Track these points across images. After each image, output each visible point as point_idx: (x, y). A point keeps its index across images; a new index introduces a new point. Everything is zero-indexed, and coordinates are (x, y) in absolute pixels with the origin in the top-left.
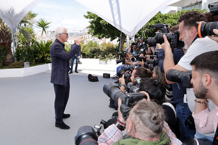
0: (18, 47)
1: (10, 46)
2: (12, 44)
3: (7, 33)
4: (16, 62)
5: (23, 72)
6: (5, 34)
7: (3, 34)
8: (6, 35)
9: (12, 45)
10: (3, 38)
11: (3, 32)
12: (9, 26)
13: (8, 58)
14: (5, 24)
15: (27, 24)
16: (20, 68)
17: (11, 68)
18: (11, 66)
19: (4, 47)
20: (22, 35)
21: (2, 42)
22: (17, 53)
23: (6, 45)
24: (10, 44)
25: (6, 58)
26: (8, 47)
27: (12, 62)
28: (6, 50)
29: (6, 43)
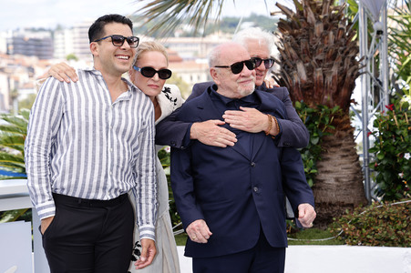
1: (347, 102)
2: (360, 92)
3: (332, 22)
4: (376, 202)
6: (319, 28)
7: (310, 28)
8: (323, 37)
9: (357, 95)
10: (311, 52)
11: (311, 16)
13: (330, 179)
17: (344, 239)
18: (348, 228)
19: (312, 108)
21: (304, 77)
22: (383, 149)
23: (321, 96)
24: (343, 92)
25: (322, 176)
26: (336, 108)
27: (351, 205)
28: (321, 126)
29: (322, 86)
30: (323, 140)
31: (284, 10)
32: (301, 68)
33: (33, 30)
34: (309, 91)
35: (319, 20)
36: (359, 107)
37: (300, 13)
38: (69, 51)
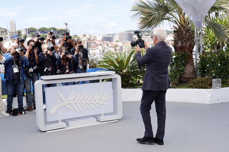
0: (203, 52)
1: (192, 51)
3: (188, 31)
4: (199, 78)
5: (209, 95)
6: (184, 32)
7: (182, 32)
8: (185, 34)
9: (194, 50)
10: (182, 38)
11: (182, 29)
12: (191, 18)
13: (187, 72)
14: (186, 15)
15: (221, 13)
16: (206, 88)
17: (190, 87)
18: (192, 84)
19: (183, 53)
20: (211, 32)
21: (180, 45)
22: (201, 64)
23: (185, 50)
24: (191, 49)
25: (185, 71)
26: (189, 53)
27: (193, 78)
28: (185, 58)
29: (185, 47)
30: (186, 62)
31: (175, 28)
32: (180, 42)
33: (108, 35)
34: (182, 48)
35: (184, 30)
36: (194, 53)
37: (179, 28)
38: (117, 40)
